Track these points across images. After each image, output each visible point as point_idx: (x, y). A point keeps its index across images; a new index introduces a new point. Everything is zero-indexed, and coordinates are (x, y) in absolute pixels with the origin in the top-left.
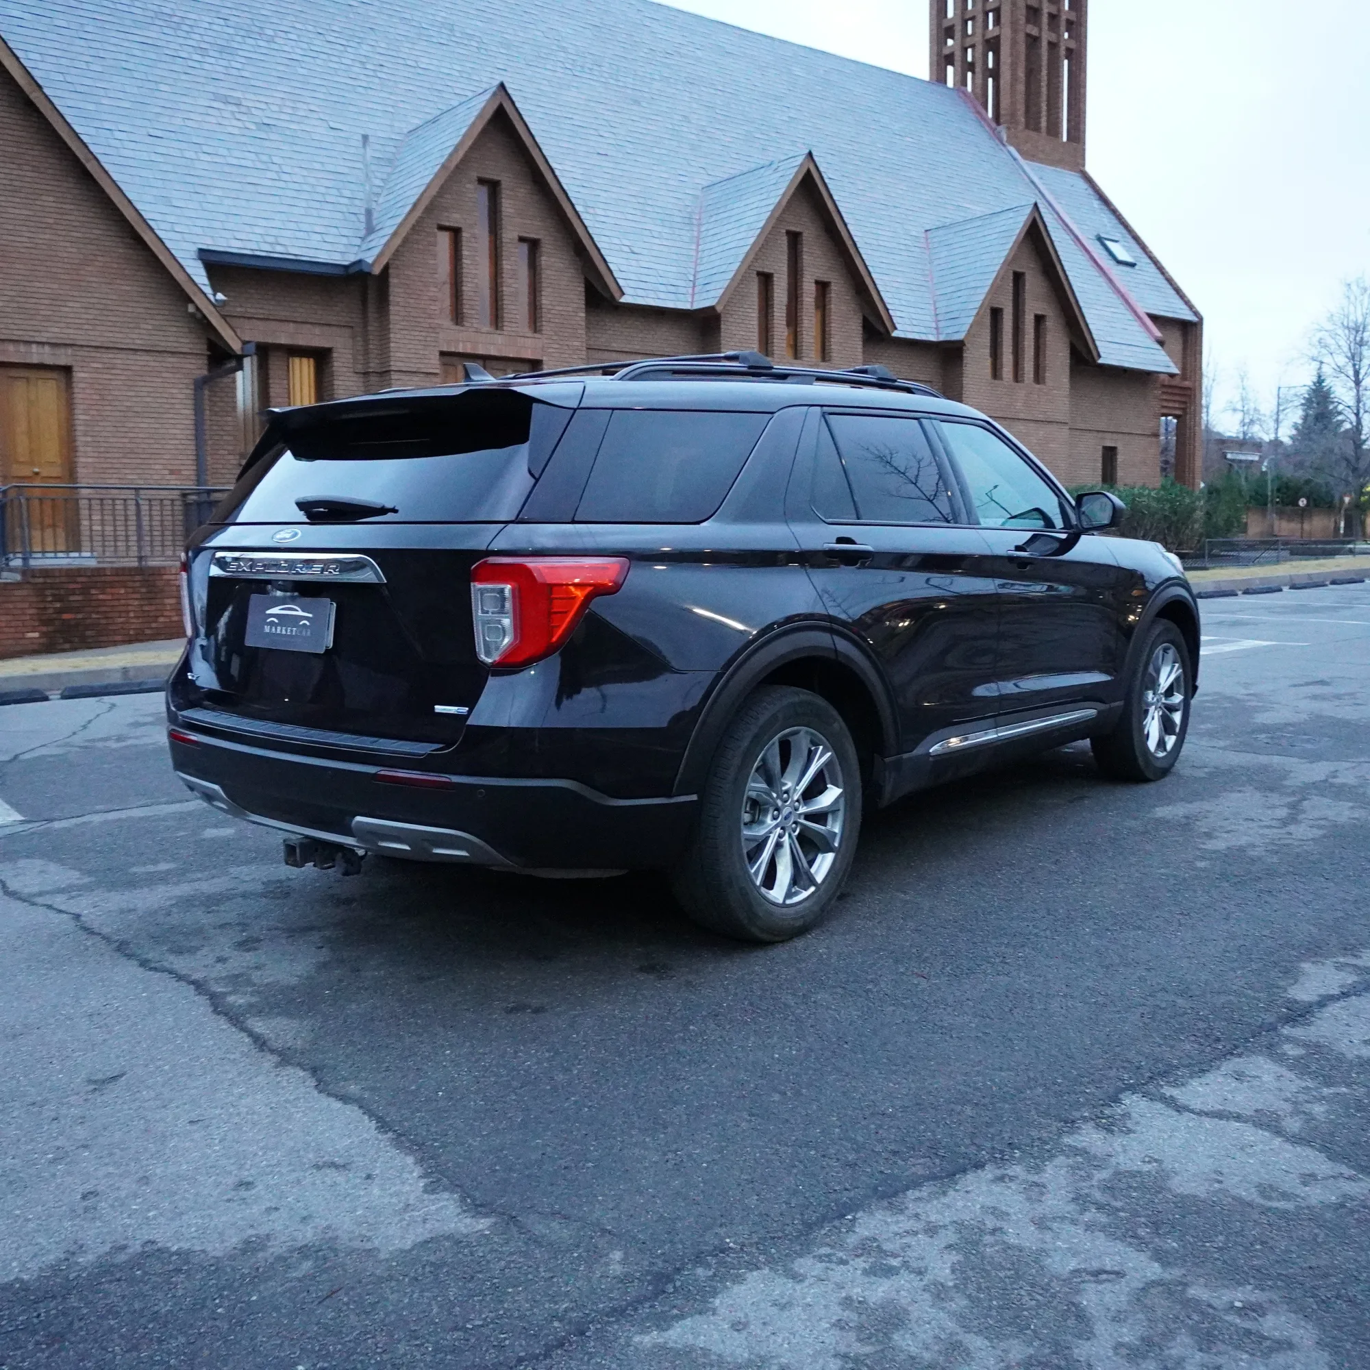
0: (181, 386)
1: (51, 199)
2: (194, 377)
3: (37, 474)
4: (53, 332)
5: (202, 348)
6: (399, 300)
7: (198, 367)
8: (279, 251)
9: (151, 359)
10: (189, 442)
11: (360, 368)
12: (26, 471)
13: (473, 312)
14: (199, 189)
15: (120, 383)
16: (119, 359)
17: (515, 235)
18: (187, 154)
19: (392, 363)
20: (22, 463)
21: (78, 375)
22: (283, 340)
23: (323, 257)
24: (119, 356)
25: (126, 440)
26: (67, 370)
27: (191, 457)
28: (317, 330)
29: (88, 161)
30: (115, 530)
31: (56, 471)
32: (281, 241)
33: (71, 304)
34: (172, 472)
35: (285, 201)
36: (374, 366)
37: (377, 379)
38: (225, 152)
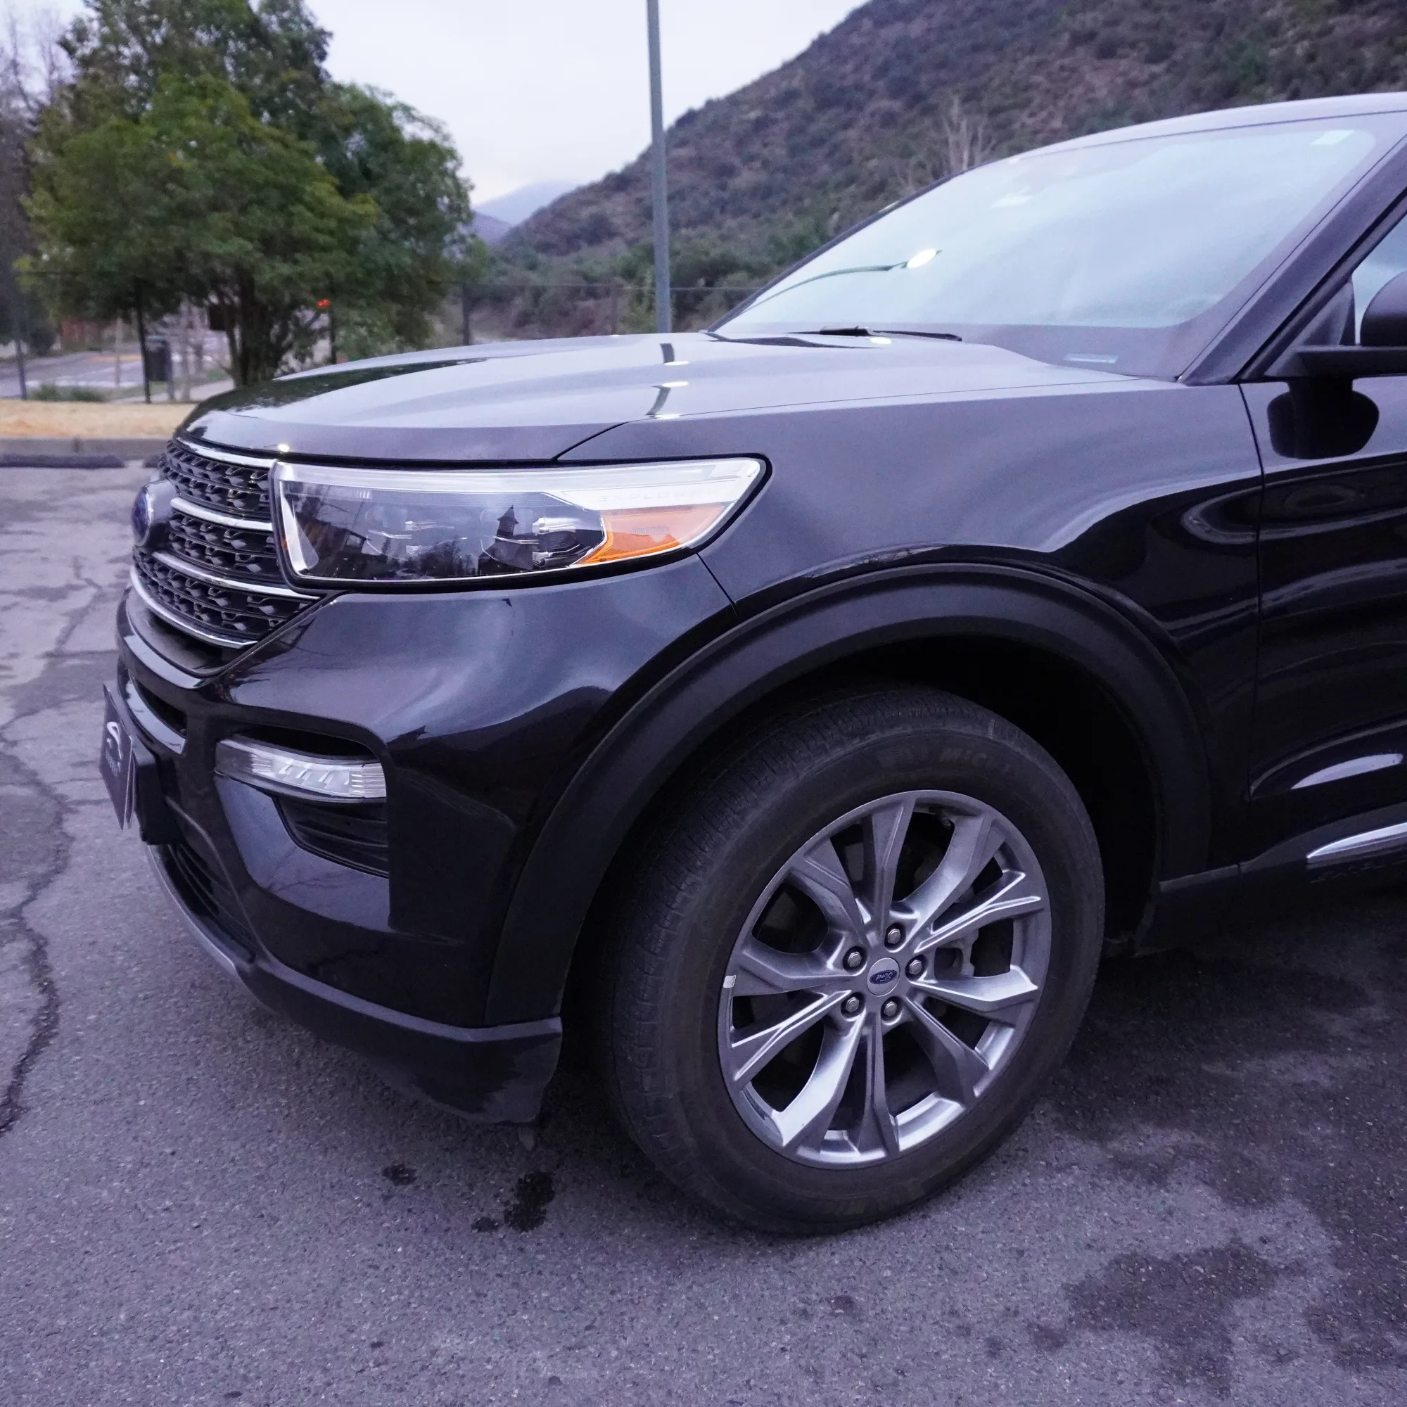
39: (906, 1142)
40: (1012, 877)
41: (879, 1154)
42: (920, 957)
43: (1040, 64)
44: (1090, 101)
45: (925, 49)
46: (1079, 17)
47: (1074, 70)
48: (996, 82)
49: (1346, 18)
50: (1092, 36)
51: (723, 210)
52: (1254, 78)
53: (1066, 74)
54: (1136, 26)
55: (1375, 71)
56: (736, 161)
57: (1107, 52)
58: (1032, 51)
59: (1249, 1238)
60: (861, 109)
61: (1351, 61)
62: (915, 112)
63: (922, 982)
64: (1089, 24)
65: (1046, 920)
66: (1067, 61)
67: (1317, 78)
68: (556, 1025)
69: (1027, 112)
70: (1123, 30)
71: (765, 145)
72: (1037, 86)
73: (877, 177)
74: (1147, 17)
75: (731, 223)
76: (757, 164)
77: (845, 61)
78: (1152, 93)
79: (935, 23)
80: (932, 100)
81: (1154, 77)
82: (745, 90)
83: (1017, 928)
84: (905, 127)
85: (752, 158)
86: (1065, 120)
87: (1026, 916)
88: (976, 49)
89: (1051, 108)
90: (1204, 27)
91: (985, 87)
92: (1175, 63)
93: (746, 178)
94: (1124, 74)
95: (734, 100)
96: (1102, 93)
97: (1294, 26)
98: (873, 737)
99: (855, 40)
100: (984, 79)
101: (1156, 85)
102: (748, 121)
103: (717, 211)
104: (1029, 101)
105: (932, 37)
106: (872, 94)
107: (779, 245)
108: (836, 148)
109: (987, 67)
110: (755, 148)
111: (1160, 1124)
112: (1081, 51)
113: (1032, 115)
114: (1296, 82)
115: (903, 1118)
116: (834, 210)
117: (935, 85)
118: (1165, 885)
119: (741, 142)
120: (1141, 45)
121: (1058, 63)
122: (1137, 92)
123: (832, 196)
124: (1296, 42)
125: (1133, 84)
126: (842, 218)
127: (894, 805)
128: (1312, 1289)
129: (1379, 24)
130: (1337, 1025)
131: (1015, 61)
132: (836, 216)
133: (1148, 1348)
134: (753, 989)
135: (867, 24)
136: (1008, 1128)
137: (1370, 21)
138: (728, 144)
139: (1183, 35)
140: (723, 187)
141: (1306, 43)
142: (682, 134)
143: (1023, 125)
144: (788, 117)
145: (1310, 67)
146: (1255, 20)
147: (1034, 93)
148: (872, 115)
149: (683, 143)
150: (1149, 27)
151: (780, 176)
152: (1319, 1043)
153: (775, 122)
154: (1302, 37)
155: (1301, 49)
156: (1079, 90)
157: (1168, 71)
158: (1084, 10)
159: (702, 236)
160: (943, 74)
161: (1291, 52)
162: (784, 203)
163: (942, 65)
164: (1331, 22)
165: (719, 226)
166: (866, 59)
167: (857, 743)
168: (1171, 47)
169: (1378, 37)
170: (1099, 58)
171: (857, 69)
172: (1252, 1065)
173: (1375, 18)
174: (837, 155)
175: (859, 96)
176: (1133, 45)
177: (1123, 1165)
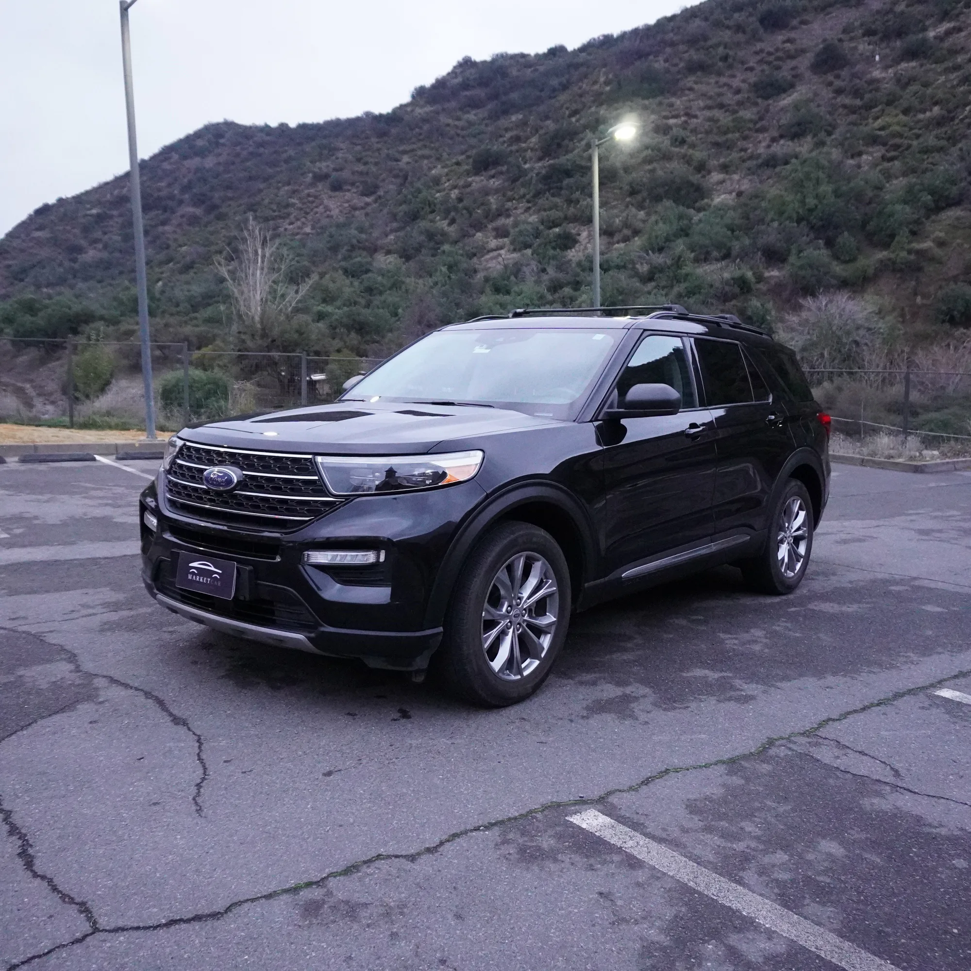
39: (526, 673)
40: (547, 582)
41: (519, 677)
42: (525, 609)
43: (294, 192)
44: (328, 216)
45: (217, 176)
46: (318, 164)
47: (316, 197)
48: (266, 201)
49: (477, 179)
50: (326, 176)
51: (75, 277)
52: (427, 209)
53: (311, 199)
54: (353, 173)
55: (497, 209)
56: (83, 243)
57: (337, 187)
58: (289, 184)
59: (628, 692)
60: (173, 212)
61: (482, 204)
62: (212, 216)
63: (526, 617)
64: (325, 170)
65: (557, 596)
66: (312, 191)
67: (464, 212)
68: (441, 629)
69: (288, 221)
70: (346, 174)
71: (105, 233)
72: (293, 205)
73: (188, 259)
74: (361, 168)
75: (81, 285)
76: (100, 246)
77: (161, 179)
78: (367, 215)
79: (222, 159)
80: (224, 210)
81: (367, 204)
82: (87, 193)
83: (548, 600)
84: (206, 226)
85: (96, 241)
86: (313, 228)
87: (550, 595)
88: (250, 178)
89: (303, 220)
90: (396, 176)
91: (259, 203)
92: (380, 197)
93: (91, 255)
94: (348, 201)
95: (79, 200)
96: (335, 212)
97: (449, 180)
98: (516, 535)
99: (166, 166)
100: (258, 198)
101: (369, 209)
102: (91, 215)
103: (70, 276)
104: (289, 215)
105: (221, 168)
106: (181, 202)
107: (121, 303)
108: (157, 237)
109: (260, 191)
110: (98, 234)
111: (587, 673)
112: (320, 186)
113: (291, 223)
114: (453, 214)
115: (523, 666)
116: (159, 280)
117: (224, 199)
118: (586, 585)
119: (86, 230)
120: (358, 184)
121: (306, 191)
122: (357, 213)
123: (157, 270)
124: (451, 190)
125: (355, 208)
126: (165, 285)
127: (521, 556)
128: (651, 699)
129: (497, 183)
130: (629, 645)
131: (278, 188)
132: (160, 283)
133: (613, 715)
134: (489, 618)
135: (175, 157)
136: (542, 681)
137: (492, 181)
138: (77, 231)
139: (384, 180)
140: (74, 260)
141: (456, 191)
142: (40, 221)
143: (286, 229)
144: (121, 215)
145: (460, 205)
146: (426, 175)
147: (291, 210)
148: (182, 216)
149: (40, 228)
150: (361, 173)
151: (117, 255)
152: (625, 650)
153: (111, 217)
154: (455, 187)
155: (454, 194)
156: (321, 209)
157: (375, 201)
158: (320, 160)
159: (60, 294)
160: (230, 194)
161: (448, 196)
162: (121, 273)
163: (228, 188)
164: (470, 179)
165: (72, 287)
166: (176, 179)
167: (512, 536)
168: (376, 187)
169: (497, 191)
170: (332, 190)
171: (169, 185)
172: (608, 657)
173: (493, 180)
174: (158, 242)
175: (170, 203)
176: (353, 184)
177: (581, 683)
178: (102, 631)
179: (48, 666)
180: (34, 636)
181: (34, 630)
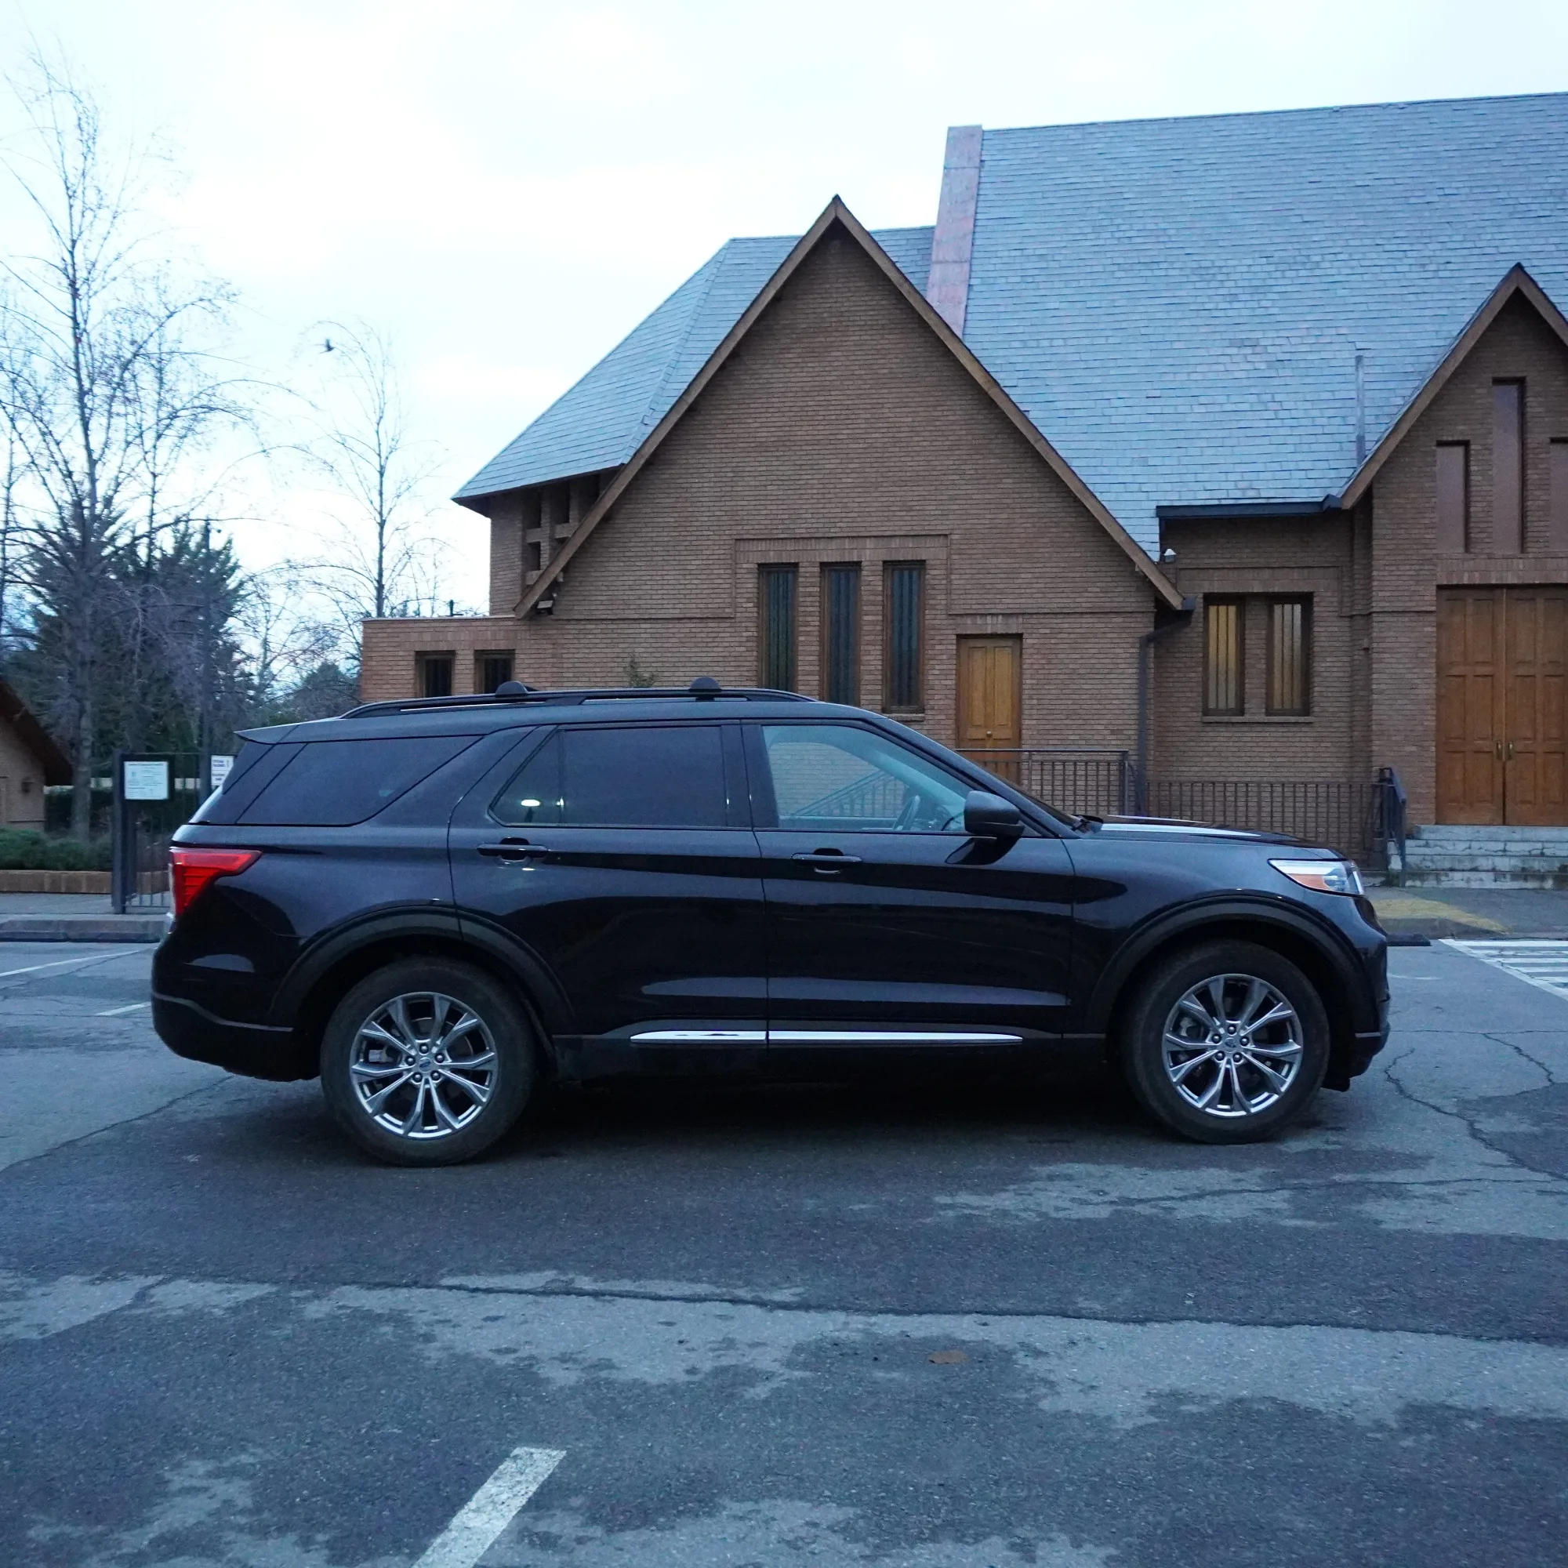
0: (1124, 645)
1: (1010, 481)
2: (1140, 635)
3: (990, 736)
4: (1008, 603)
5: (1150, 606)
6: (1384, 532)
7: (1144, 626)
8: (1250, 496)
9: (1096, 620)
10: (1132, 702)
11: (1346, 611)
12: (979, 734)
13: (1485, 535)
14: (1184, 443)
15: (1067, 646)
16: (1065, 624)
17: (1546, 438)
18: (1181, 409)
19: (1374, 604)
20: (978, 726)
21: (1028, 641)
22: (1257, 588)
23: (1301, 496)
24: (1065, 621)
25: (1070, 702)
26: (1019, 637)
27: (1132, 717)
28: (1296, 574)
29: (1037, 441)
30: (1053, 790)
31: (1006, 733)
32: (1256, 485)
33: (1023, 576)
34: (1113, 732)
35: (1276, 440)
36: (1359, 609)
37: (1362, 622)
38: (1222, 399)
178: (1427, 1158)
179: (1505, 1130)
180: (1523, 1166)
181: (1525, 1173)
